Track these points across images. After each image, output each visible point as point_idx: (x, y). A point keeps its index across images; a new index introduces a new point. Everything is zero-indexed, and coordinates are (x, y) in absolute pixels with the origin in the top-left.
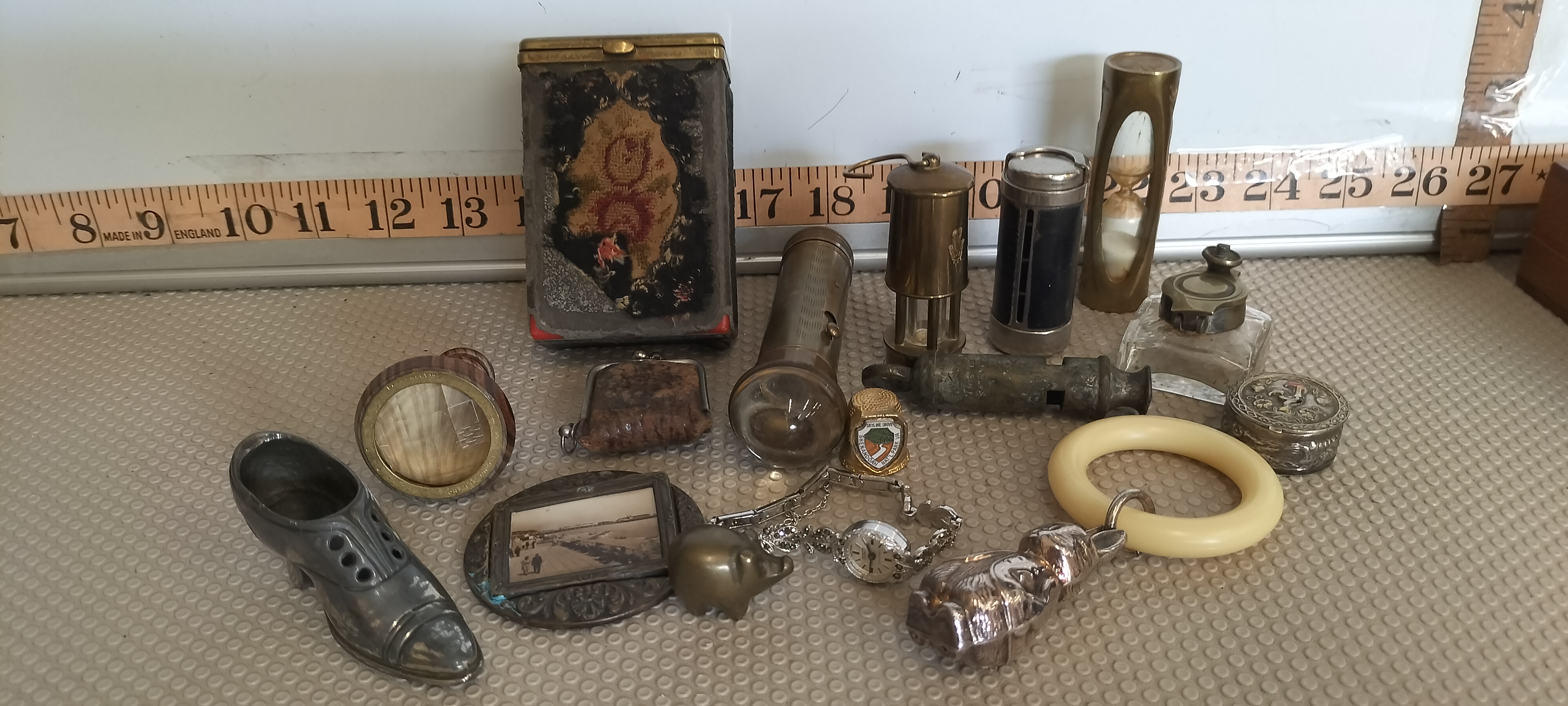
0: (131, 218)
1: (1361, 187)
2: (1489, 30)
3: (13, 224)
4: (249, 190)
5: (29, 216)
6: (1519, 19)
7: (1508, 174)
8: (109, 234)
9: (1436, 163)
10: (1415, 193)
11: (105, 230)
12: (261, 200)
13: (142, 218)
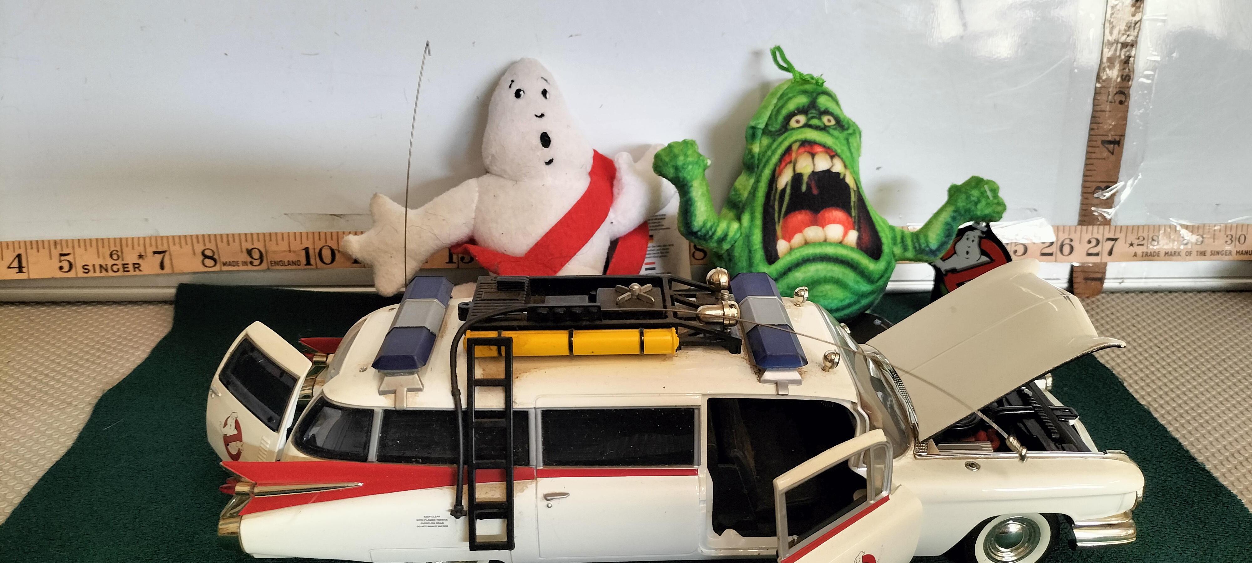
0: (242, 252)
1: (1021, 250)
2: (1093, 156)
3: (162, 255)
4: (322, 236)
5: (174, 249)
6: (1111, 149)
7: (1111, 243)
8: (226, 262)
9: (1066, 236)
10: (1054, 254)
11: (224, 260)
12: (330, 243)
13: (249, 252)
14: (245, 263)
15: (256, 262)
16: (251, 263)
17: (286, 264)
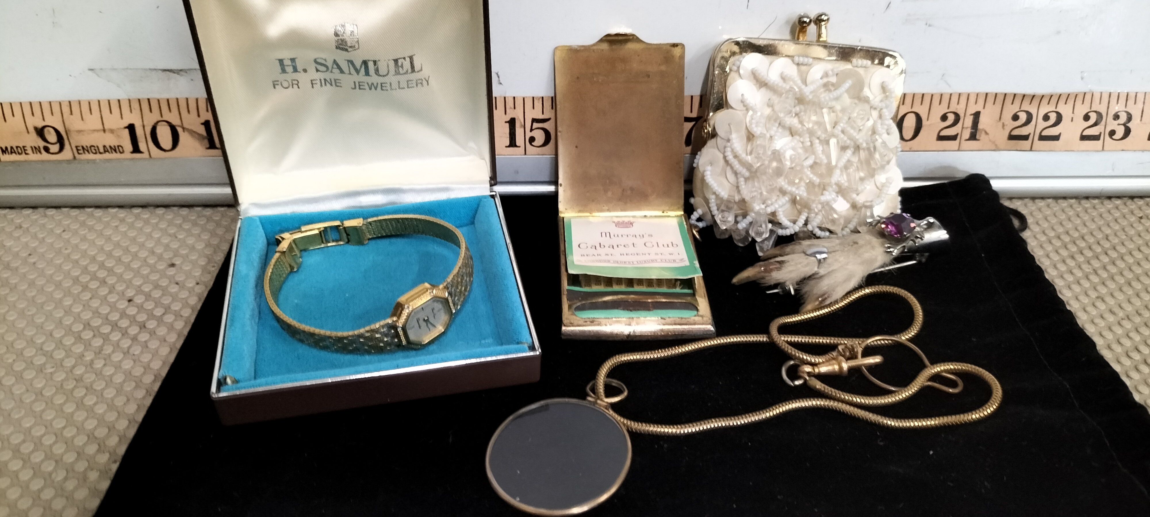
0: (28, 132)
4: (154, 105)
8: (6, 148)
12: (167, 116)
13: (40, 132)
14: (36, 150)
15: (55, 148)
16: (47, 149)
17: (102, 150)
